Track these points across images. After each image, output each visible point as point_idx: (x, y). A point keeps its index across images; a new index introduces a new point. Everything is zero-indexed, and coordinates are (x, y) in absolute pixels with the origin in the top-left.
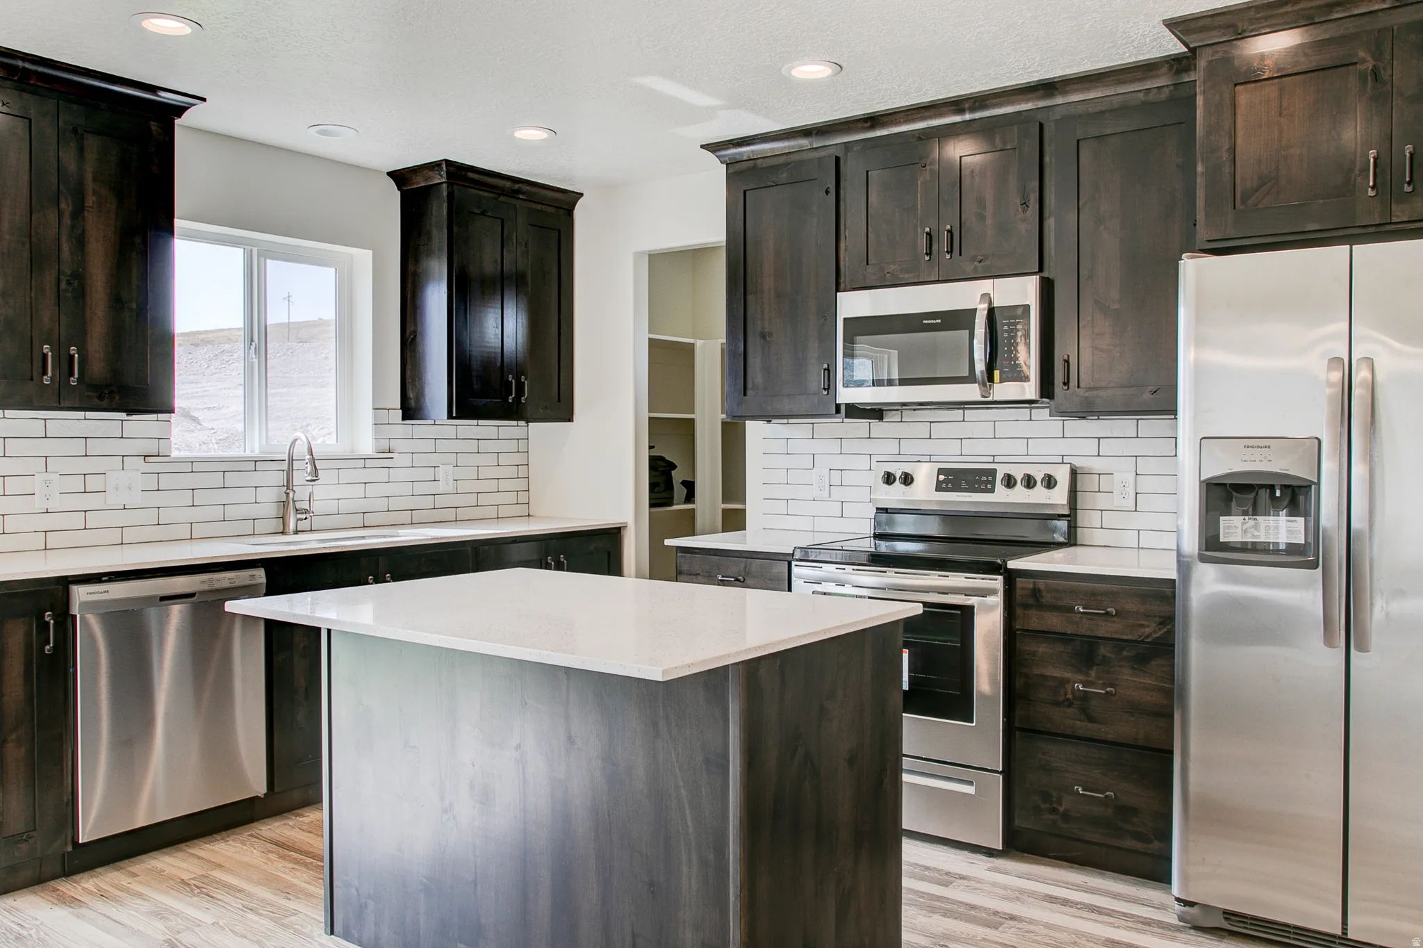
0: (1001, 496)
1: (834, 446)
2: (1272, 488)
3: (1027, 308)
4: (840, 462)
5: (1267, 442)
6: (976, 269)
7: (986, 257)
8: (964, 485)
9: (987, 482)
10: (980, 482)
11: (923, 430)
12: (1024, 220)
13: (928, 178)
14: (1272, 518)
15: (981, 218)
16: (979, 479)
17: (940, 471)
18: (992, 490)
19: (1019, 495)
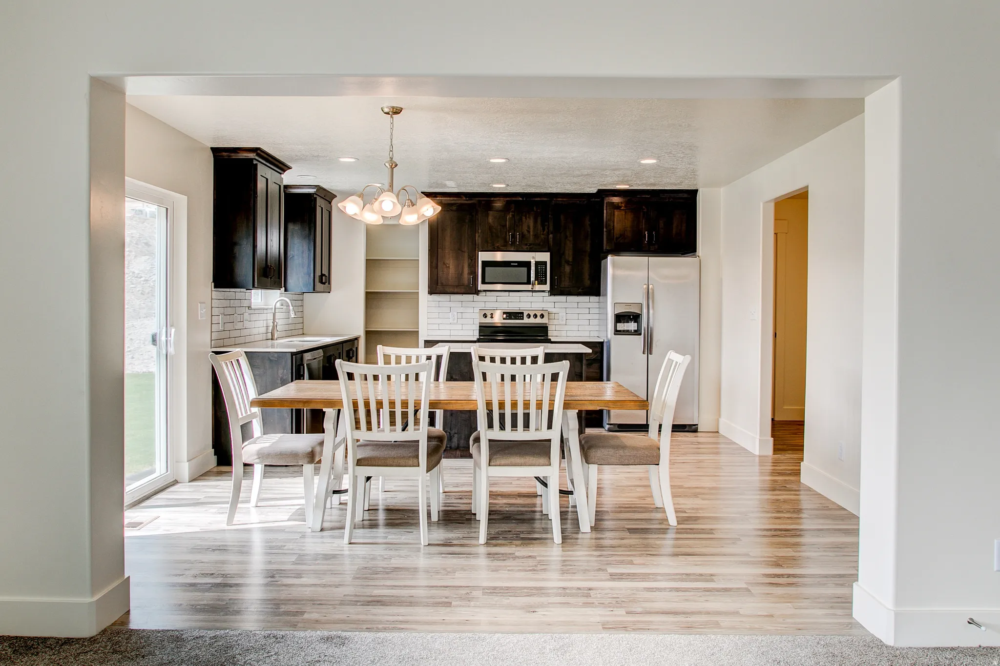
0: (526, 320)
1: (460, 304)
2: (630, 316)
3: (546, 262)
4: (461, 310)
5: (630, 304)
6: (527, 248)
7: (530, 244)
8: (513, 317)
9: (521, 316)
10: (518, 317)
11: (494, 299)
12: (543, 234)
13: (511, 216)
14: (630, 323)
15: (529, 232)
16: (518, 315)
17: (504, 313)
18: (523, 319)
19: (532, 320)
